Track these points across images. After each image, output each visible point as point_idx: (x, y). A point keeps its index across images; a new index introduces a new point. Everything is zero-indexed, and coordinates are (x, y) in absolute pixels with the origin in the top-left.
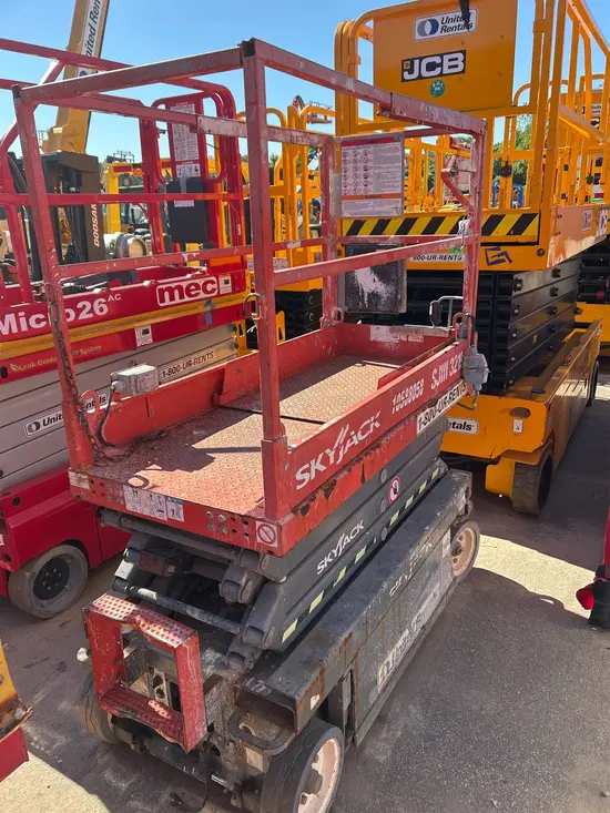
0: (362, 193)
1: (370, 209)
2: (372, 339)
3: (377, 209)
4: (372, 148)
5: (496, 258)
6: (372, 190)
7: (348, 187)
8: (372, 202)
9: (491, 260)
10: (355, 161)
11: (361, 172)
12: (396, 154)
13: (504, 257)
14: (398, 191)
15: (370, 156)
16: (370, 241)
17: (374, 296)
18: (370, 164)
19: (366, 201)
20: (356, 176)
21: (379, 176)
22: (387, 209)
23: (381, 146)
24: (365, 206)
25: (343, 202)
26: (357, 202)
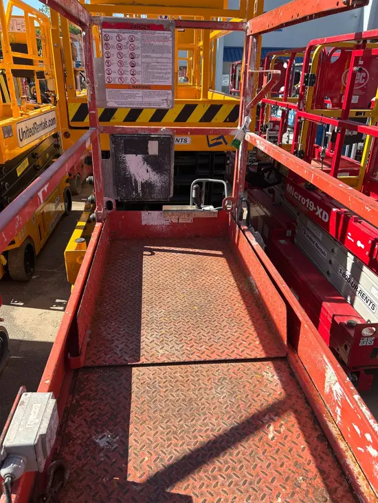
0: (128, 82)
1: (140, 100)
2: (143, 223)
3: (146, 100)
4: (139, 34)
5: (215, 141)
6: (140, 80)
7: (113, 75)
8: (140, 92)
9: (211, 143)
10: (120, 47)
11: (127, 60)
12: (166, 44)
13: (221, 140)
14: (169, 83)
15: (136, 43)
16: (140, 132)
17: (148, 186)
18: (137, 52)
19: (135, 91)
20: (121, 64)
21: (148, 65)
22: (158, 100)
23: (149, 33)
24: (134, 96)
25: (108, 90)
26: (124, 91)
